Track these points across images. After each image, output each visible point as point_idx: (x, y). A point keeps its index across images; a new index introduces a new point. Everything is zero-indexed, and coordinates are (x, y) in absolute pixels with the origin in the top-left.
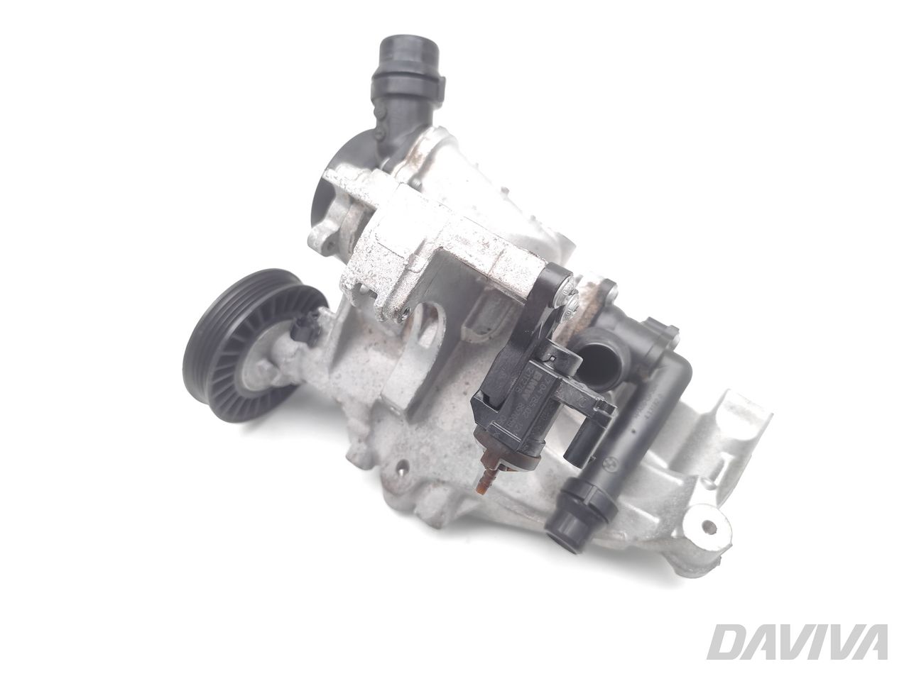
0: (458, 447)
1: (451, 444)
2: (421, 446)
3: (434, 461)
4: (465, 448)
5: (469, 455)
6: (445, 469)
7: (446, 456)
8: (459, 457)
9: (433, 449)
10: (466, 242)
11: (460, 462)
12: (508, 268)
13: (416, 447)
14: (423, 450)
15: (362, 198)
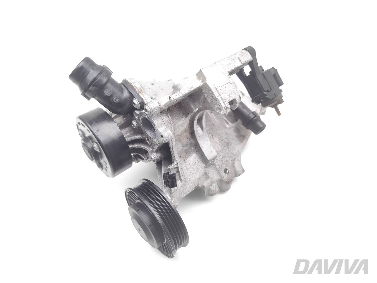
0: (227, 148)
1: (225, 150)
2: (222, 161)
3: (228, 159)
4: (228, 146)
5: (230, 145)
6: (231, 156)
7: (228, 154)
8: (230, 149)
9: (224, 157)
10: (230, 64)
11: (231, 150)
12: (244, 58)
13: (222, 163)
14: (224, 161)
15: (191, 90)
